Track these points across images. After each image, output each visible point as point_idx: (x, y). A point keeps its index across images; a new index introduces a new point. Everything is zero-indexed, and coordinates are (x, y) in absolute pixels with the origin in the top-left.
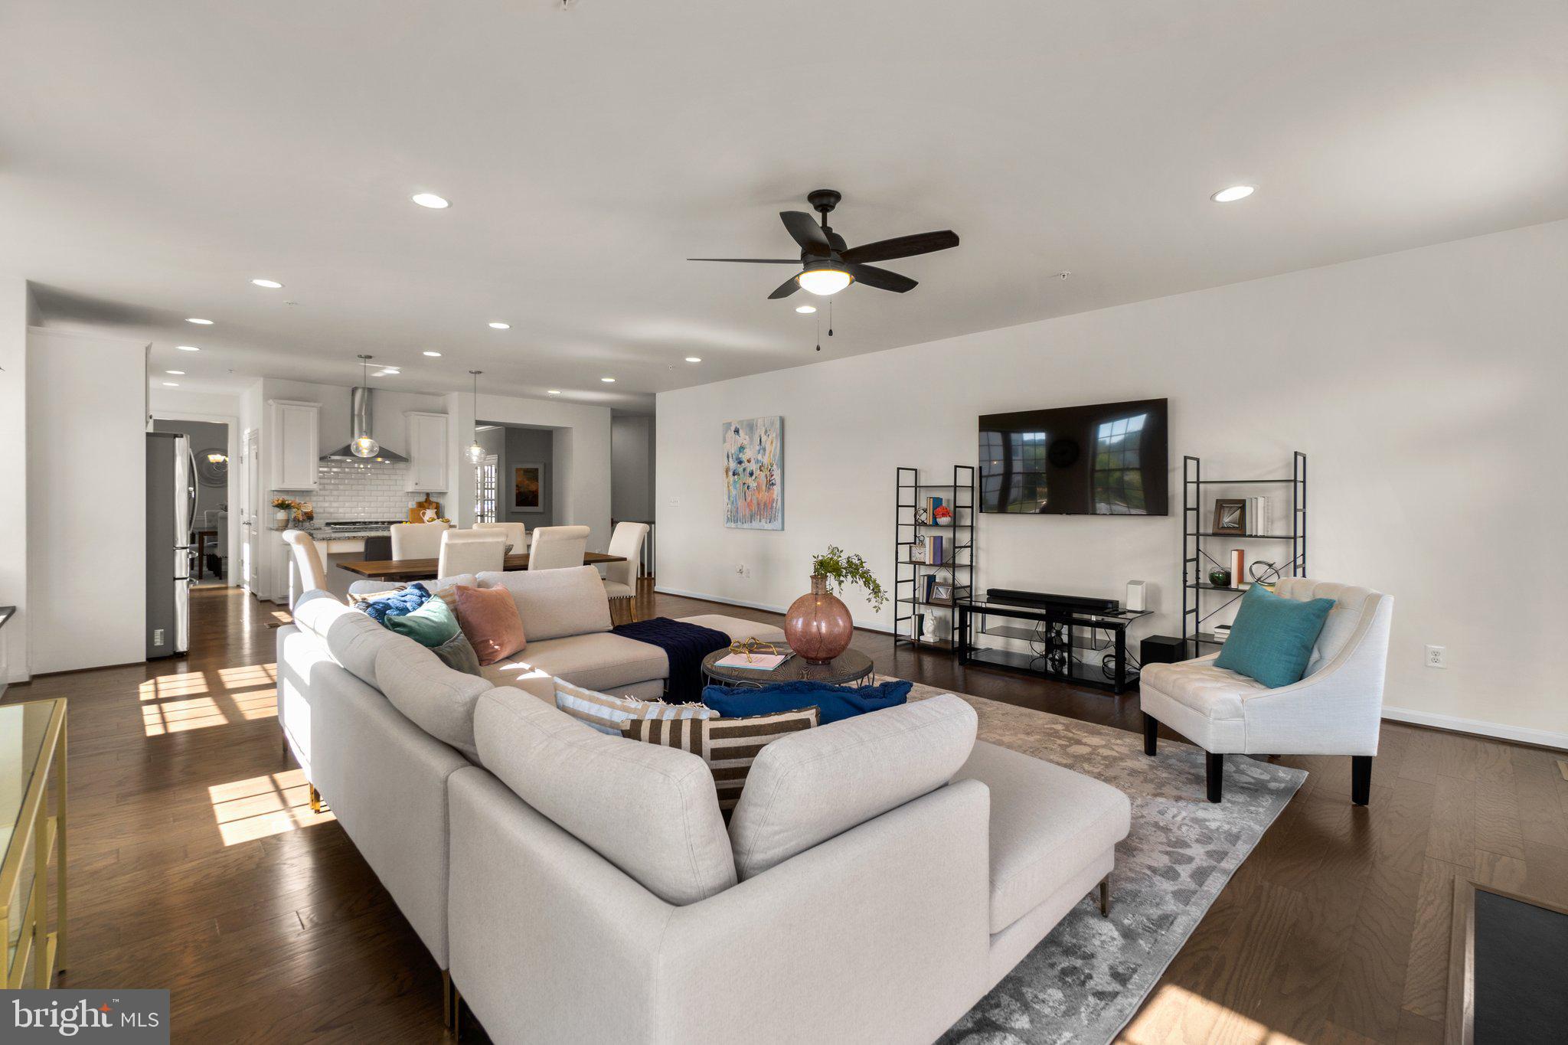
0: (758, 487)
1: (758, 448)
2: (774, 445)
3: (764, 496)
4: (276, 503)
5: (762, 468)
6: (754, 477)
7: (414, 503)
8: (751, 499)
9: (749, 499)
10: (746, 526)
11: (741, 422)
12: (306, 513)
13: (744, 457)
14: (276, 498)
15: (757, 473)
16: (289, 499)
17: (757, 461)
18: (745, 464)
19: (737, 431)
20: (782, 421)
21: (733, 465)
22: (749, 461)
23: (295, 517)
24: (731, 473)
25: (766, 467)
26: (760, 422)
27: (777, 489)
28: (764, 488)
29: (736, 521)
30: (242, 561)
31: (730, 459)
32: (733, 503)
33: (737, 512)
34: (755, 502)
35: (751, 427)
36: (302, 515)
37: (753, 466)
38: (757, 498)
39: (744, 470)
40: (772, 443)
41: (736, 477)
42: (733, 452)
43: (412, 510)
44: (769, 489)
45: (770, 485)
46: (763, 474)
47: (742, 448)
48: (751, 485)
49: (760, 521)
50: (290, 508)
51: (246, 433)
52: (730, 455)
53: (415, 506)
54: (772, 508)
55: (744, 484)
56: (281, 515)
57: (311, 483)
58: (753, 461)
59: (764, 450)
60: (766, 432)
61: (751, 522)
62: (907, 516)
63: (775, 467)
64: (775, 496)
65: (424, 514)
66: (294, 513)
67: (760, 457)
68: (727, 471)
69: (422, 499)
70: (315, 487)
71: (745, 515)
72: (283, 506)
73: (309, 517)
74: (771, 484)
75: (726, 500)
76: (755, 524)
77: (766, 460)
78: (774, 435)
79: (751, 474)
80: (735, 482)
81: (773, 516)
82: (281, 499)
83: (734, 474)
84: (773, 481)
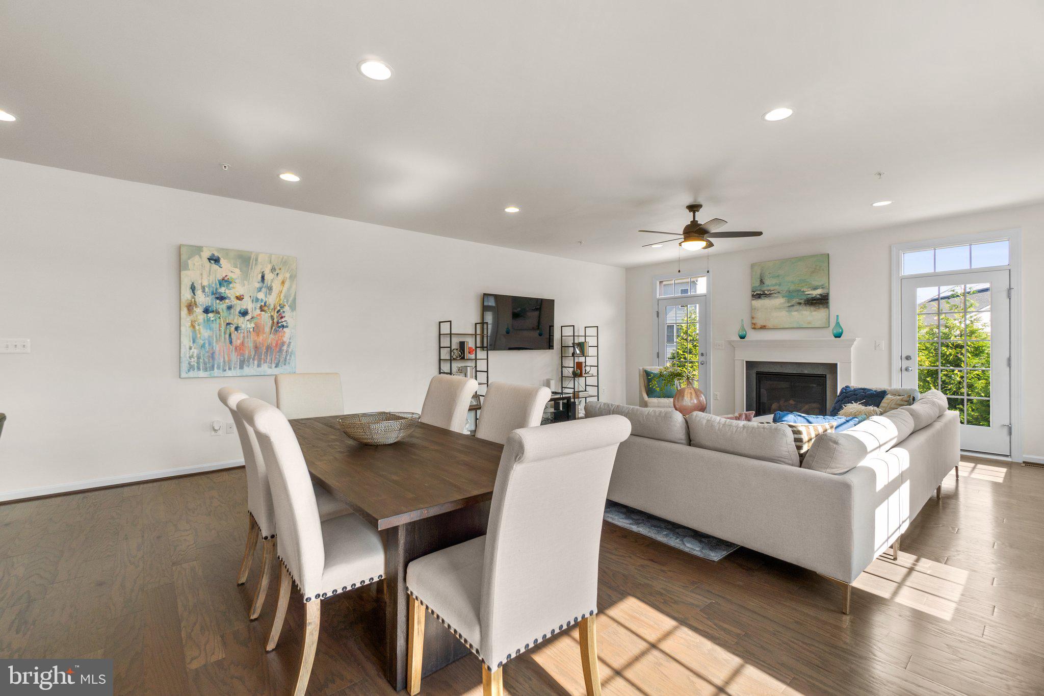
0: (257, 330)
1: (258, 285)
2: (287, 285)
3: (268, 338)
5: (266, 308)
6: (248, 317)
8: (243, 343)
9: (237, 342)
10: (229, 373)
11: (221, 250)
13: (230, 293)
15: (254, 312)
17: (256, 300)
18: (232, 301)
19: (214, 260)
21: (203, 299)
22: (240, 298)
24: (199, 311)
25: (272, 307)
27: (290, 332)
28: (267, 329)
29: (208, 369)
31: (199, 292)
32: (202, 347)
33: (212, 356)
34: (249, 345)
35: (245, 260)
37: (247, 304)
38: (255, 342)
39: (229, 308)
40: (283, 283)
41: (211, 315)
42: (205, 283)
44: (276, 331)
45: (279, 327)
46: (265, 315)
47: (224, 282)
48: (242, 326)
49: (259, 366)
52: (198, 287)
54: (280, 350)
55: (228, 323)
58: (246, 298)
59: (270, 289)
60: (273, 270)
61: (241, 367)
62: (445, 354)
63: (287, 308)
64: (286, 339)
67: (261, 296)
68: (191, 307)
71: (230, 361)
74: (279, 325)
75: (189, 343)
76: (247, 370)
77: (272, 300)
78: (288, 275)
79: (244, 314)
80: (207, 320)
81: (282, 360)
83: (206, 311)
84: (284, 324)
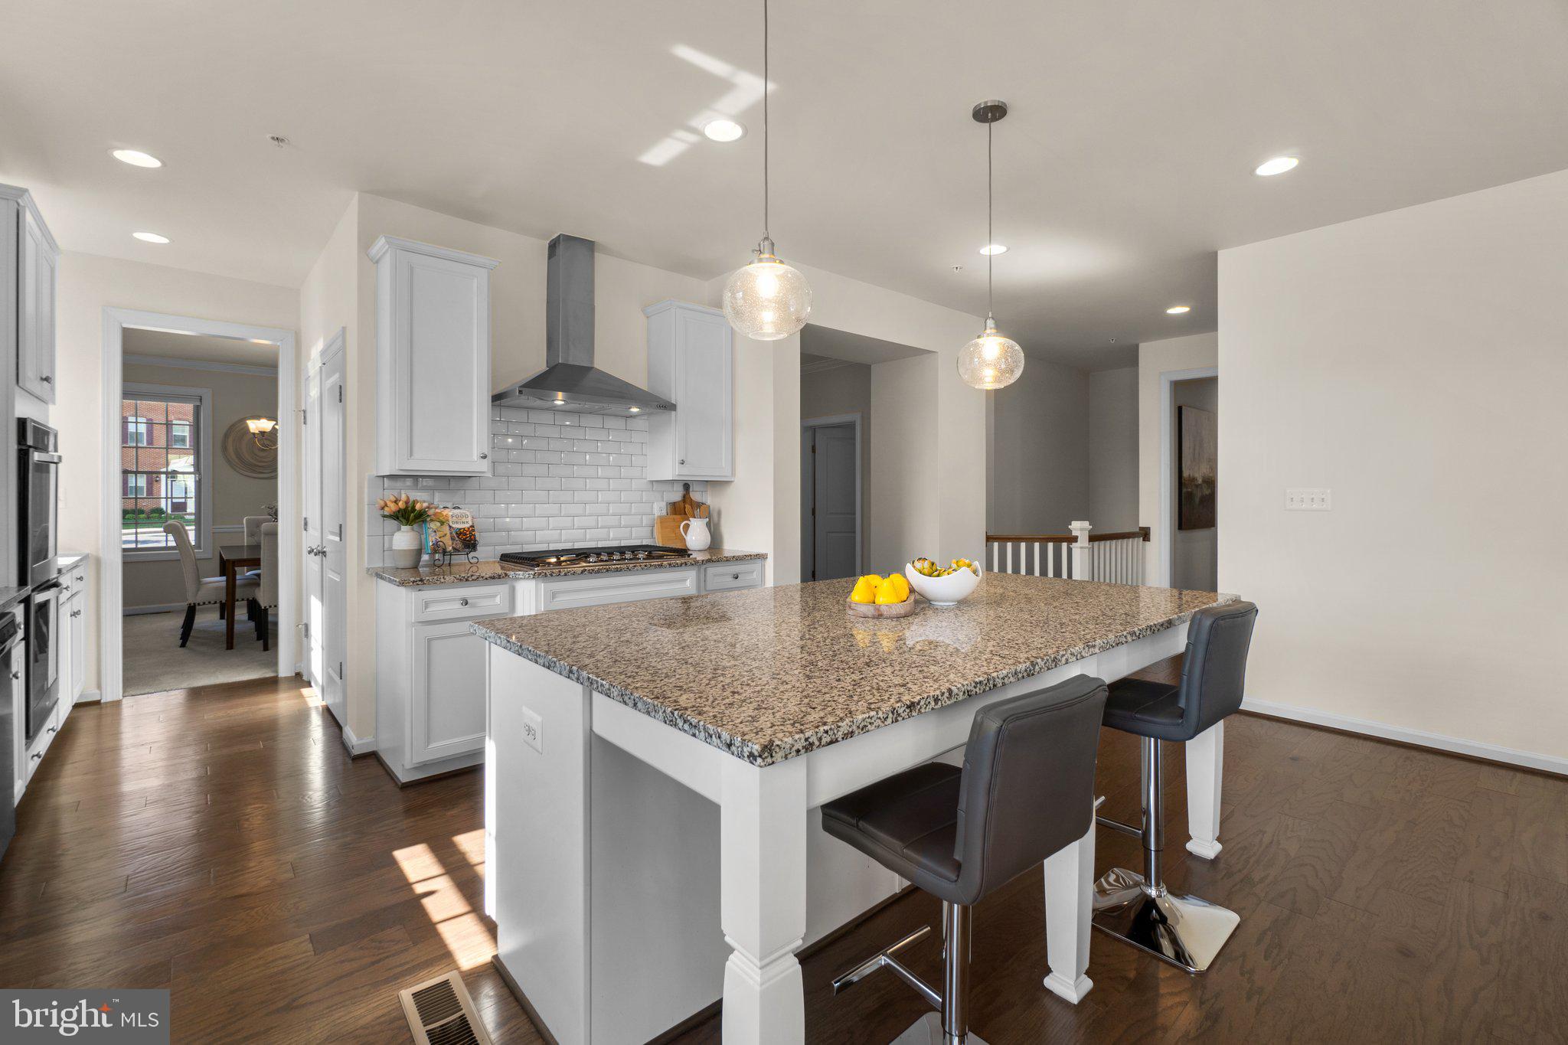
4: (393, 507)
7: (664, 504)
12: (460, 533)
14: (390, 496)
16: (421, 498)
23: (436, 544)
30: (307, 627)
36: (453, 539)
43: (662, 520)
50: (424, 521)
51: (315, 351)
53: (664, 512)
56: (404, 539)
57: (475, 458)
65: (687, 527)
66: (433, 534)
69: (677, 496)
70: (484, 467)
72: (409, 515)
73: (468, 541)
82: (404, 497)
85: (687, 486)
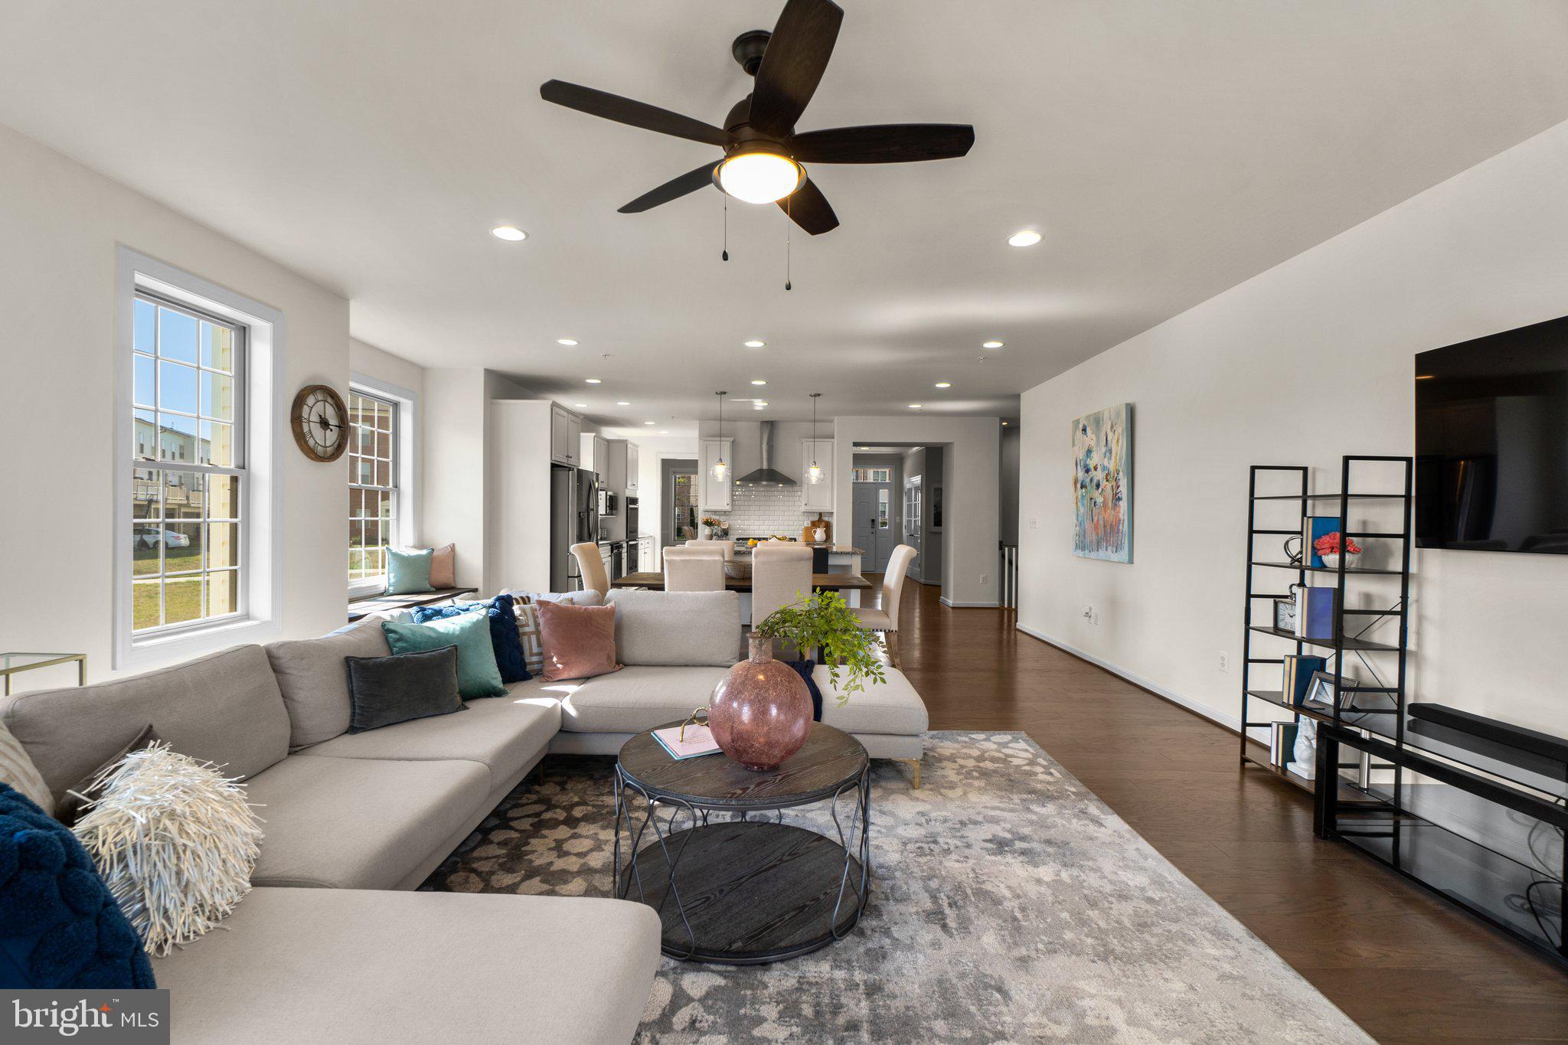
0: (1105, 503)
1: (1104, 450)
2: (1120, 444)
3: (1110, 515)
5: (1109, 477)
6: (1100, 490)
7: (809, 522)
8: (1098, 520)
9: (1095, 519)
10: (1093, 555)
11: (1088, 418)
12: (724, 530)
13: (1091, 464)
15: (1103, 483)
17: (1104, 468)
18: (1093, 473)
19: (1084, 430)
20: (1131, 411)
21: (1081, 474)
22: (1096, 469)
24: (1079, 486)
25: (1112, 475)
26: (1106, 416)
27: (1123, 505)
28: (1110, 504)
29: (1083, 549)
31: (1079, 467)
32: (1081, 524)
33: (1084, 536)
34: (1101, 523)
35: (1098, 423)
37: (1099, 475)
38: (1104, 518)
39: (1091, 480)
40: (1118, 441)
41: (1084, 490)
42: (1081, 457)
43: (807, 529)
44: (1115, 505)
46: (1109, 485)
47: (1089, 452)
48: (1098, 500)
49: (1107, 550)
50: (712, 526)
52: (1079, 463)
53: (810, 525)
54: (1118, 531)
55: (1091, 499)
56: (707, 531)
58: (1099, 468)
59: (1111, 452)
60: (1112, 427)
61: (1098, 550)
63: (1121, 473)
64: (1123, 516)
65: (815, 532)
67: (1106, 464)
68: (1076, 483)
69: (816, 518)
70: (729, 507)
71: (1092, 541)
73: (725, 533)
74: (1118, 499)
75: (1075, 520)
76: (1102, 553)
77: (1112, 467)
78: (1122, 430)
79: (1098, 486)
80: (1083, 496)
81: (1119, 542)
83: (1082, 488)
84: (1119, 495)
85: (820, 514)
